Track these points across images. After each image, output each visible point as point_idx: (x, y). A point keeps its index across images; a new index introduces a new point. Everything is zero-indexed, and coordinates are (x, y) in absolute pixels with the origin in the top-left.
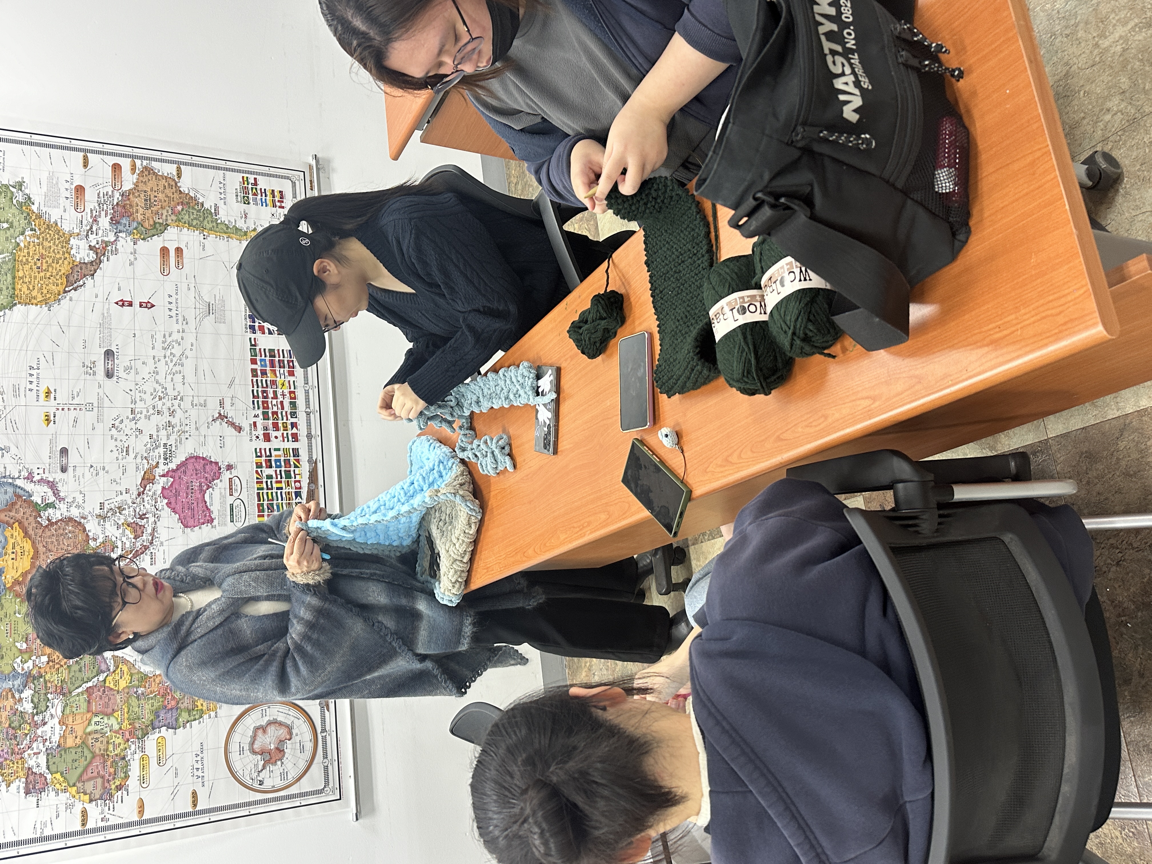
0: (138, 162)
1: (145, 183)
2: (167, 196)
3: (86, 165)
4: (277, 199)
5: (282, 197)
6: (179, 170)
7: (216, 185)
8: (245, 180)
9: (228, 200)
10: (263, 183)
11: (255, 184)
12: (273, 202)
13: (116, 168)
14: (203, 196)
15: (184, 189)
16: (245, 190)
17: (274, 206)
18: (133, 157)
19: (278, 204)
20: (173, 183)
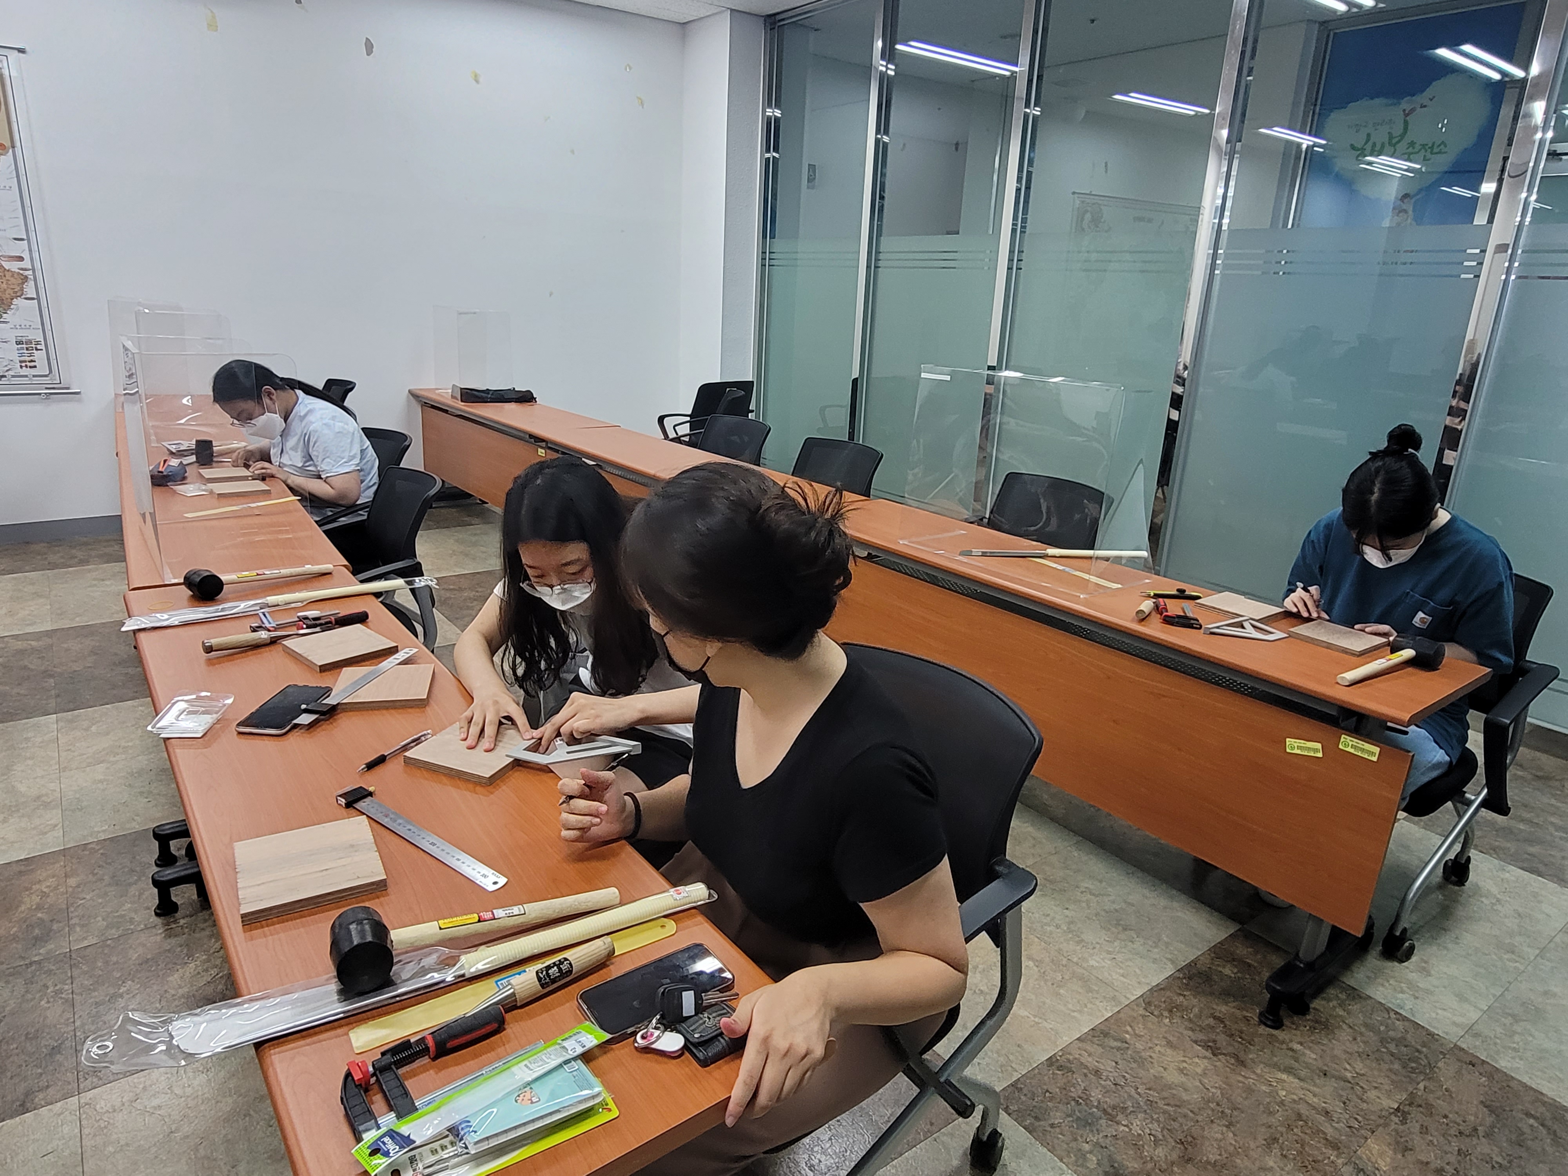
0: (30, 272)
1: (13, 276)
2: (5, 290)
3: (15, 239)
4: (29, 364)
5: (31, 367)
6: (33, 299)
7: (28, 324)
8: (38, 343)
9: (14, 330)
10: (39, 356)
11: (37, 349)
12: (25, 361)
13: (21, 259)
14: (14, 314)
15: (15, 301)
16: (29, 342)
17: (21, 362)
18: (33, 270)
19: (23, 364)
20: (20, 294)
